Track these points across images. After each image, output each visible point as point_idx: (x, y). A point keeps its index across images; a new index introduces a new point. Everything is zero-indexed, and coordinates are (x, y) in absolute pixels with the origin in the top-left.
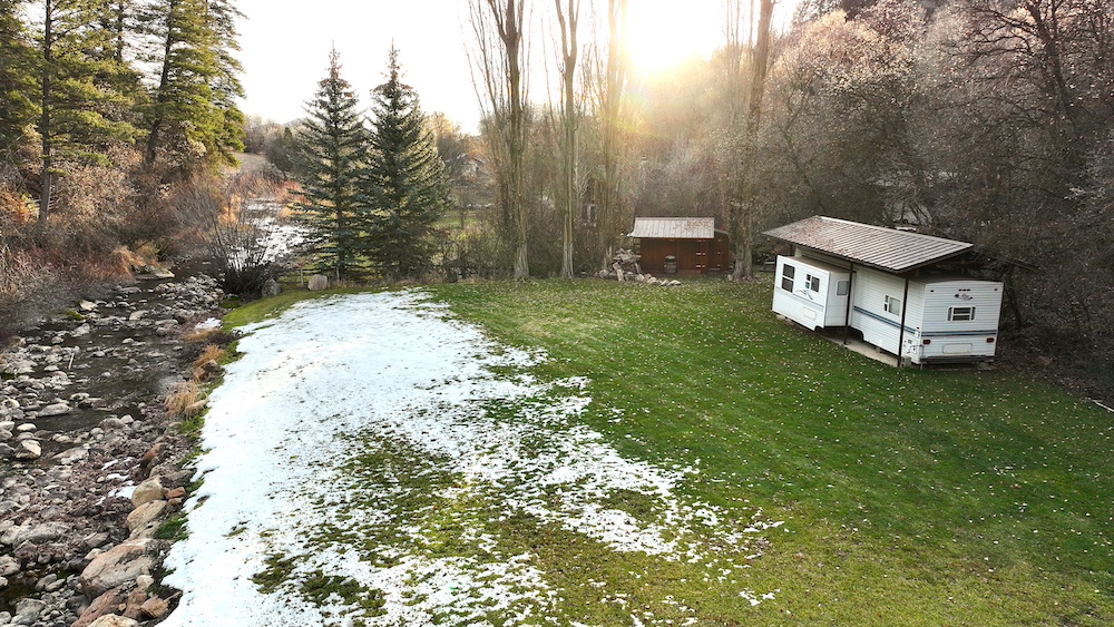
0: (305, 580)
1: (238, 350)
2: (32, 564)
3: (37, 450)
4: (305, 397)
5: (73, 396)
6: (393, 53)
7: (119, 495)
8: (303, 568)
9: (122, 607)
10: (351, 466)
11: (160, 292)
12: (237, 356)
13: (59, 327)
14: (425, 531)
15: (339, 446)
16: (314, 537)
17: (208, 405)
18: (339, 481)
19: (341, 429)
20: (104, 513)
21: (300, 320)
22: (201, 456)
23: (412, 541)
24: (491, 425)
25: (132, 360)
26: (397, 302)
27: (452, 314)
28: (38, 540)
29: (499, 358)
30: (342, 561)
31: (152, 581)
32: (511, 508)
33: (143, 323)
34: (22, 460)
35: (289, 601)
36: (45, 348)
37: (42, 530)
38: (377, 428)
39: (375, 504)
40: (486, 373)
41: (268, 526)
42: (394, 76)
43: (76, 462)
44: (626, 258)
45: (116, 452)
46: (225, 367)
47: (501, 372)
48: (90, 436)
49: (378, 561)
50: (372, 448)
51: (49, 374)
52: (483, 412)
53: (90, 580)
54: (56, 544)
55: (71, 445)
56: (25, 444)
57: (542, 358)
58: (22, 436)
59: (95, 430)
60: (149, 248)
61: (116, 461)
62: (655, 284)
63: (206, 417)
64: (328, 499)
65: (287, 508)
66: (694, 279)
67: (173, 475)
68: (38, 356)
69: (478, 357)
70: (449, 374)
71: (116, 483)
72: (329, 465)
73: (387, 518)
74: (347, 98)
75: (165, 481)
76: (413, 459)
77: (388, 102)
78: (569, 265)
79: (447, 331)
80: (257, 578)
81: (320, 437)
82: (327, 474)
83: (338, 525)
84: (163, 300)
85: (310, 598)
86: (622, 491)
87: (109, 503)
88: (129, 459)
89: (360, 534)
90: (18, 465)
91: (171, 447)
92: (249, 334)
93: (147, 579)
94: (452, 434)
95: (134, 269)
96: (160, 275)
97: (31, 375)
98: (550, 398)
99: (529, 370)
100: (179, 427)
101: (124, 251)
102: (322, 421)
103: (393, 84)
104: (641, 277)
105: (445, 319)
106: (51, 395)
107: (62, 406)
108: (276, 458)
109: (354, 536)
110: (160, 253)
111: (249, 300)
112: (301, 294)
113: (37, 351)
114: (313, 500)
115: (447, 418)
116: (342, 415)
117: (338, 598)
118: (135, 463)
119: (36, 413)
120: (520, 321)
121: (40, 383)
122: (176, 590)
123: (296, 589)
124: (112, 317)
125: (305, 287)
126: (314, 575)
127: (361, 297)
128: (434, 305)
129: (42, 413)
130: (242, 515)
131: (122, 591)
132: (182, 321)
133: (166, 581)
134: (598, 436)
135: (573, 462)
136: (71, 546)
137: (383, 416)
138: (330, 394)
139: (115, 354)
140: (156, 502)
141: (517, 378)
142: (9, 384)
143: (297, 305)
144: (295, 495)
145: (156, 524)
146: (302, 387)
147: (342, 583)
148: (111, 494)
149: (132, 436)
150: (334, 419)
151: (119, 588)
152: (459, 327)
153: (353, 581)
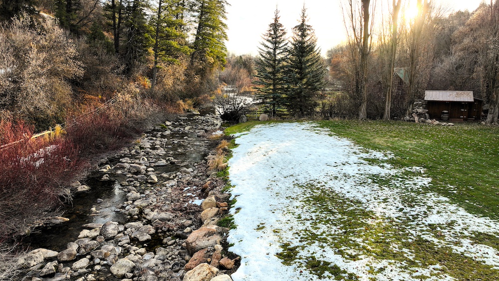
0: (306, 261)
1: (236, 143)
2: (160, 231)
3: (156, 180)
4: (273, 165)
5: (168, 158)
6: (304, 10)
7: (194, 203)
8: (303, 253)
9: (209, 260)
10: (308, 200)
11: (195, 120)
12: (236, 145)
13: (158, 131)
14: (366, 242)
15: (299, 191)
16: (303, 236)
17: (228, 165)
18: (305, 208)
19: (296, 182)
20: (188, 211)
21: (260, 132)
22: (231, 189)
23: (361, 246)
24: (378, 187)
25: (189, 146)
26: (303, 127)
27: (333, 133)
28: (162, 220)
29: (367, 154)
30: (324, 252)
31: (222, 248)
32: (412, 235)
33: (191, 131)
34: (151, 183)
35: (301, 272)
36: (154, 138)
37: (163, 215)
38: (315, 184)
39: (330, 222)
40: (362, 161)
41: (276, 227)
42: (303, 21)
43: (172, 186)
44: (420, 110)
45: (189, 184)
46: (232, 149)
47: (372, 161)
48: (176, 176)
49: (346, 256)
50: (315, 193)
51: (157, 149)
52: (370, 181)
53: (191, 243)
54: (169, 223)
55: (168, 179)
56: (152, 176)
57: (391, 156)
58: (149, 173)
59: (178, 173)
60: (190, 102)
61: (189, 188)
62: (438, 125)
63: (229, 171)
64: (303, 217)
65: (284, 219)
66: (460, 123)
67: (221, 196)
68: (152, 141)
69: (355, 153)
70: (344, 161)
71: (191, 197)
72: (297, 199)
73: (340, 231)
74: (281, 32)
75: (217, 198)
76: (341, 201)
77: (300, 34)
78: (388, 114)
79: (333, 140)
80: (279, 255)
81: (287, 185)
82: (298, 203)
83: (314, 231)
84: (197, 122)
85: (313, 272)
86: (480, 233)
87: (190, 207)
88: (195, 187)
89: (328, 238)
90: (149, 185)
91: (215, 183)
92: (237, 137)
93: (219, 247)
94: (357, 190)
95: (184, 110)
96: (195, 113)
97: (150, 149)
98: (406, 177)
99: (387, 161)
100: (216, 174)
101: (181, 102)
102: (285, 177)
103: (302, 25)
104: (429, 121)
105: (331, 135)
106: (158, 157)
107: (163, 162)
108: (268, 192)
109: (325, 239)
110: (194, 104)
111: (233, 124)
112: (256, 122)
113: (151, 139)
114: (295, 216)
115: (351, 182)
116: (294, 175)
117: (330, 275)
118: (197, 190)
119: (154, 164)
120: (371, 138)
121: (154, 152)
122: (237, 256)
123: (303, 265)
124: (179, 128)
125: (258, 119)
126: (311, 259)
127: (285, 124)
128: (322, 129)
129: (156, 164)
130: (260, 220)
131: (208, 252)
132: (206, 131)
133: (230, 249)
134: (447, 199)
135: (438, 212)
136: (176, 224)
137: (316, 178)
138: (285, 165)
139: (182, 143)
140: (214, 208)
141: (381, 165)
142: (143, 151)
143: (256, 126)
144: (285, 213)
145: (217, 219)
146: (270, 161)
147: (329, 266)
148: (190, 202)
149: (194, 177)
150: (291, 177)
151: (206, 249)
152: (339, 139)
153: (335, 265)
